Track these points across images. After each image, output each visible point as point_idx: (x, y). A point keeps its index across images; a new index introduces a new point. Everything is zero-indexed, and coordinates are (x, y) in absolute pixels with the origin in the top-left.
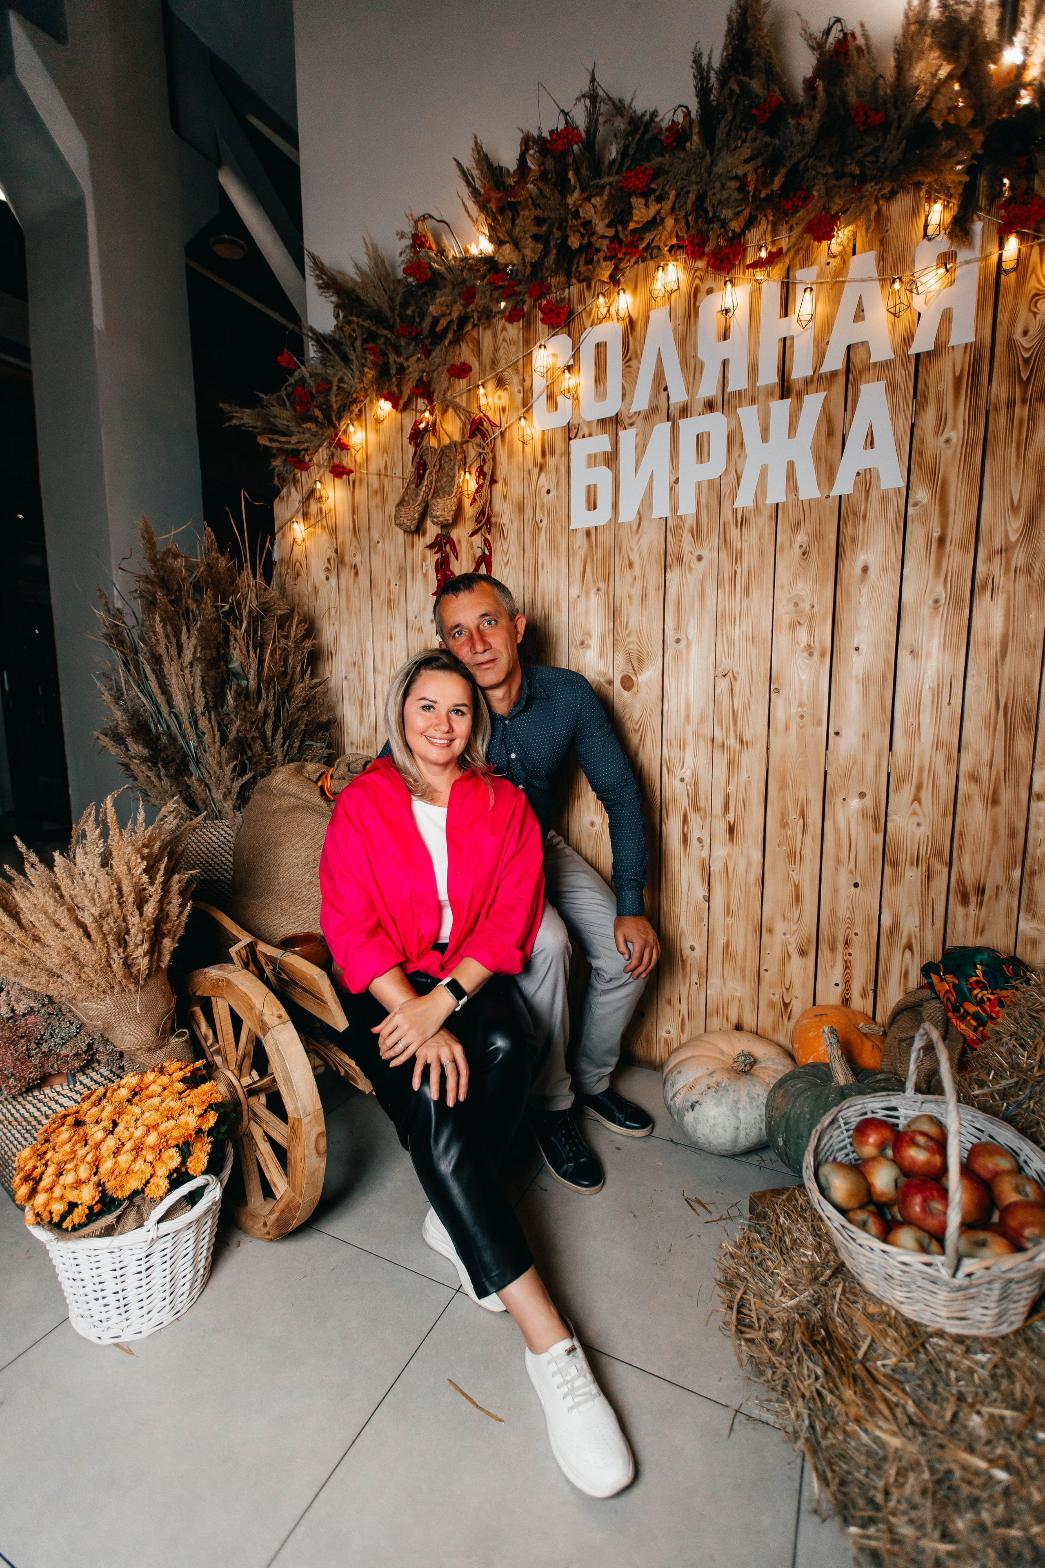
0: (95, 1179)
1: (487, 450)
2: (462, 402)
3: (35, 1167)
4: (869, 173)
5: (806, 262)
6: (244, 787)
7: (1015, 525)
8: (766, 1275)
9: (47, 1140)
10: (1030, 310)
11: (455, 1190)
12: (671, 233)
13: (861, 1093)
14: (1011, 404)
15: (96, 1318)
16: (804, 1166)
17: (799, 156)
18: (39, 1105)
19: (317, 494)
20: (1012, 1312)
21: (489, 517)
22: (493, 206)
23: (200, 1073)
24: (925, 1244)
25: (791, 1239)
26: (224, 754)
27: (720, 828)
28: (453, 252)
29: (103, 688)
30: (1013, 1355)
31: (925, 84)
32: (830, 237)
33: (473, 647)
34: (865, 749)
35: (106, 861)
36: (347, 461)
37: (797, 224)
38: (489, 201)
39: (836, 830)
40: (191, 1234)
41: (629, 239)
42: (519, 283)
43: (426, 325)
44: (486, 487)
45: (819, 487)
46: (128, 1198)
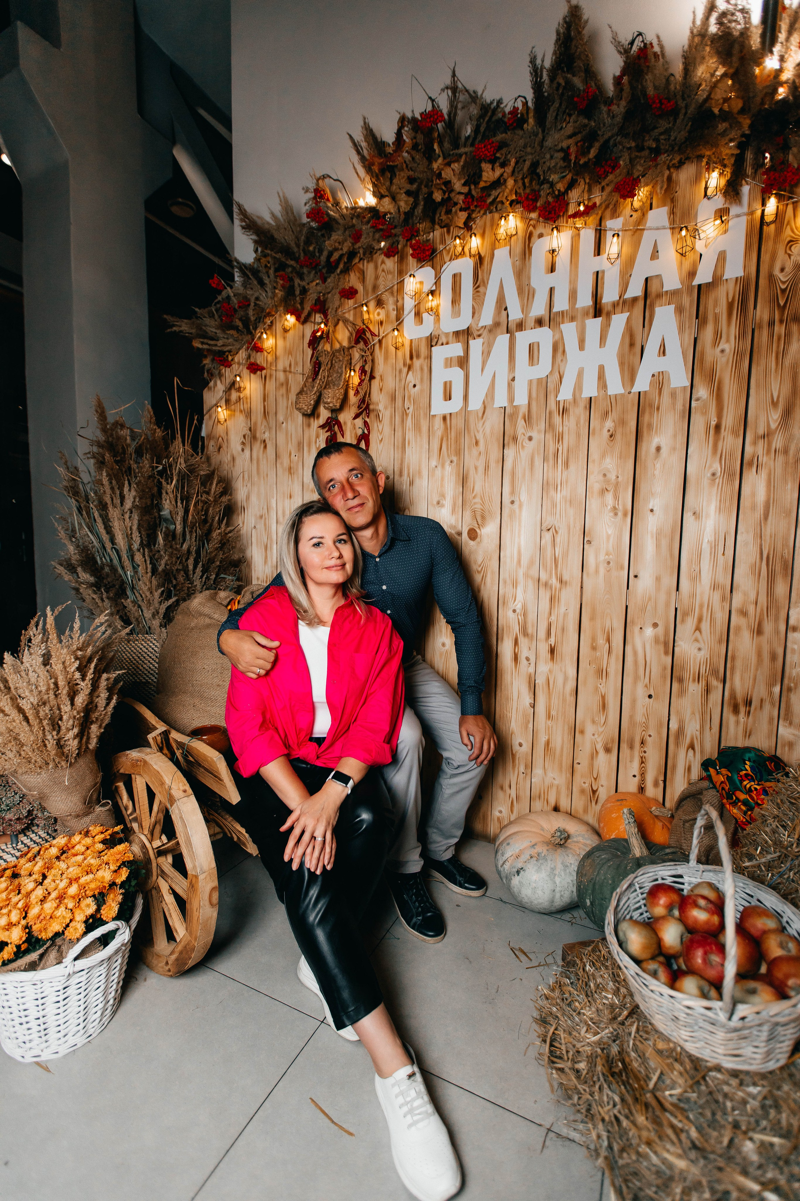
0: (23, 922)
1: (368, 353)
2: (350, 316)
4: (662, 147)
5: (615, 214)
6: (168, 608)
7: (775, 416)
8: (574, 1014)
10: (786, 252)
11: (321, 938)
12: (511, 191)
13: (653, 862)
14: (771, 324)
15: (21, 1040)
16: (606, 922)
17: (610, 134)
19: (237, 386)
20: (778, 1051)
21: (368, 405)
22: (376, 168)
23: (118, 836)
24: (706, 991)
25: (595, 984)
26: (154, 582)
27: (544, 649)
28: (346, 203)
29: (60, 528)
30: (779, 1088)
31: (706, 82)
32: (632, 195)
33: (345, 495)
34: (658, 589)
35: (46, 661)
36: (260, 361)
37: (608, 185)
38: (373, 164)
39: (635, 653)
40: (103, 970)
41: (479, 195)
42: (395, 227)
43: (323, 258)
44: (366, 381)
45: (623, 385)
46: (51, 939)
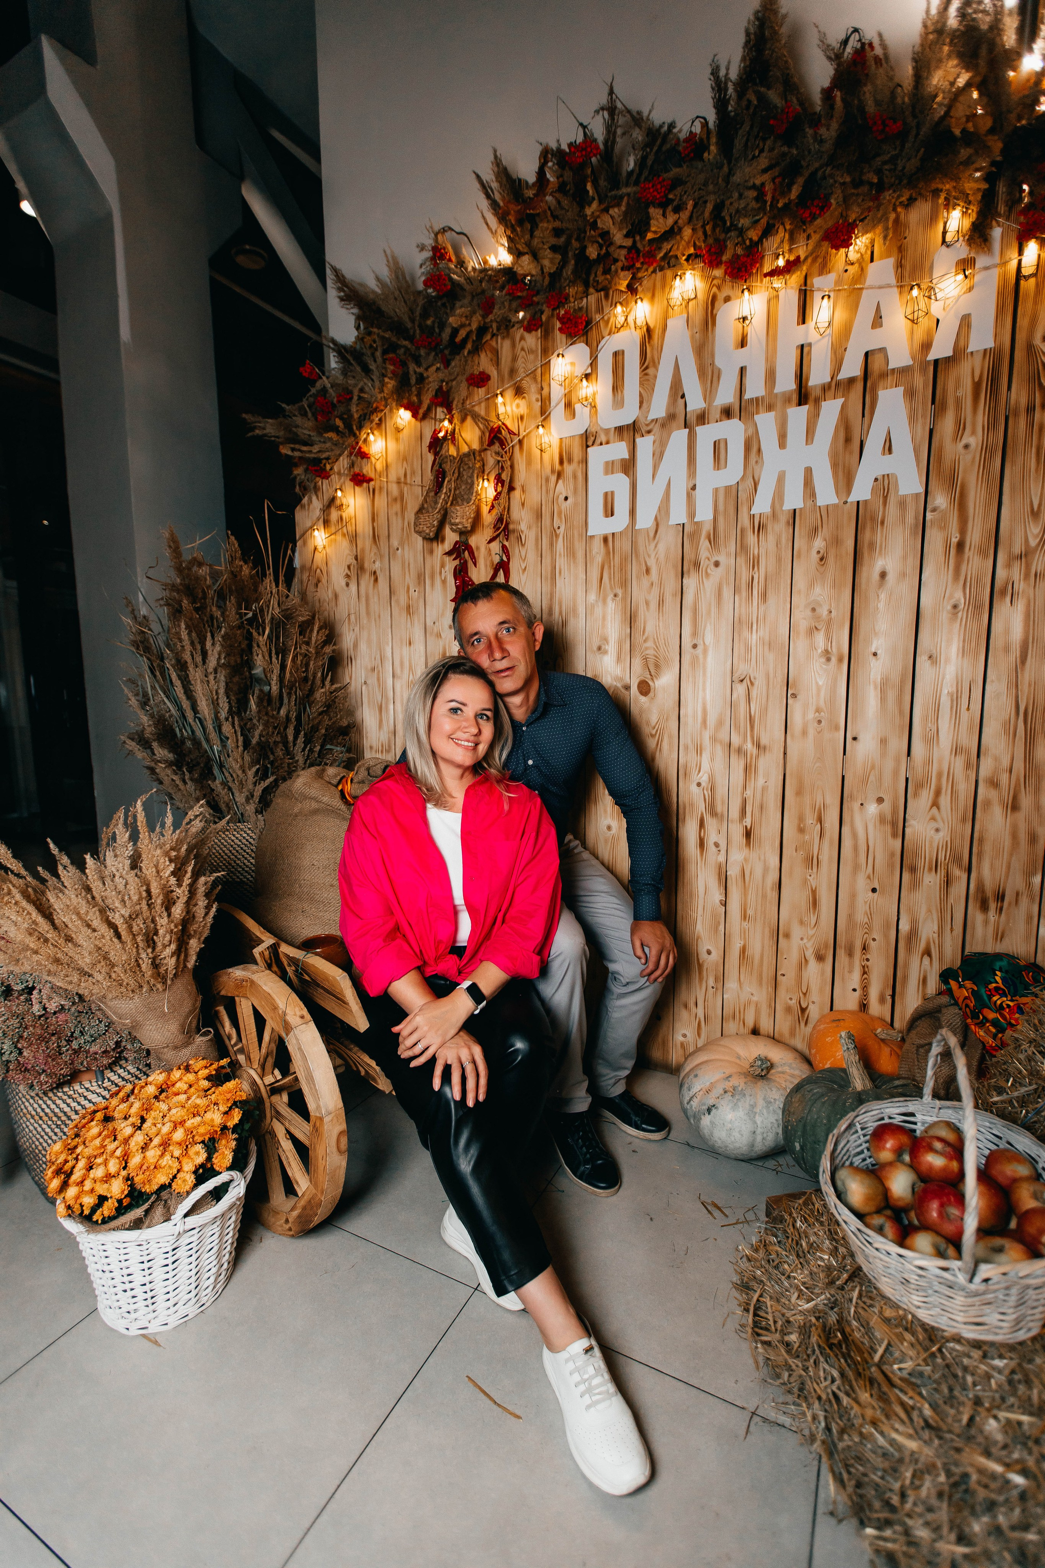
0: (124, 1173)
1: (506, 458)
2: (481, 410)
3: (66, 1161)
4: (886, 181)
5: (824, 269)
6: (266, 791)
7: (1035, 531)
8: (783, 1278)
9: (77, 1135)
11: (475, 1189)
12: (688, 243)
13: (879, 1098)
14: (1031, 410)
15: (124, 1309)
16: (821, 1170)
17: (817, 165)
18: (69, 1101)
19: (338, 502)
20: (1029, 1318)
21: (507, 524)
22: (512, 218)
23: (224, 1071)
24: (942, 1249)
25: (807, 1243)
26: (247, 758)
27: (737, 832)
28: (473, 263)
29: (130, 695)
30: (1031, 1361)
31: (944, 92)
32: (847, 244)
33: (491, 654)
34: (883, 754)
35: (135, 863)
36: (367, 470)
37: (815, 232)
38: (508, 214)
39: (855, 836)
40: (216, 1228)
41: (647, 249)
42: (538, 293)
43: (446, 335)
44: (504, 495)
45: (837, 493)
46: (155, 1192)
